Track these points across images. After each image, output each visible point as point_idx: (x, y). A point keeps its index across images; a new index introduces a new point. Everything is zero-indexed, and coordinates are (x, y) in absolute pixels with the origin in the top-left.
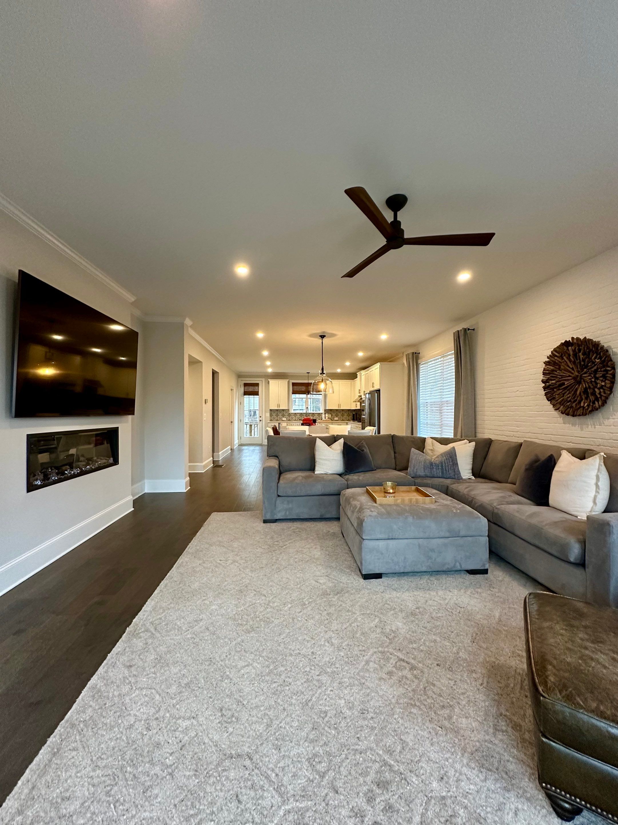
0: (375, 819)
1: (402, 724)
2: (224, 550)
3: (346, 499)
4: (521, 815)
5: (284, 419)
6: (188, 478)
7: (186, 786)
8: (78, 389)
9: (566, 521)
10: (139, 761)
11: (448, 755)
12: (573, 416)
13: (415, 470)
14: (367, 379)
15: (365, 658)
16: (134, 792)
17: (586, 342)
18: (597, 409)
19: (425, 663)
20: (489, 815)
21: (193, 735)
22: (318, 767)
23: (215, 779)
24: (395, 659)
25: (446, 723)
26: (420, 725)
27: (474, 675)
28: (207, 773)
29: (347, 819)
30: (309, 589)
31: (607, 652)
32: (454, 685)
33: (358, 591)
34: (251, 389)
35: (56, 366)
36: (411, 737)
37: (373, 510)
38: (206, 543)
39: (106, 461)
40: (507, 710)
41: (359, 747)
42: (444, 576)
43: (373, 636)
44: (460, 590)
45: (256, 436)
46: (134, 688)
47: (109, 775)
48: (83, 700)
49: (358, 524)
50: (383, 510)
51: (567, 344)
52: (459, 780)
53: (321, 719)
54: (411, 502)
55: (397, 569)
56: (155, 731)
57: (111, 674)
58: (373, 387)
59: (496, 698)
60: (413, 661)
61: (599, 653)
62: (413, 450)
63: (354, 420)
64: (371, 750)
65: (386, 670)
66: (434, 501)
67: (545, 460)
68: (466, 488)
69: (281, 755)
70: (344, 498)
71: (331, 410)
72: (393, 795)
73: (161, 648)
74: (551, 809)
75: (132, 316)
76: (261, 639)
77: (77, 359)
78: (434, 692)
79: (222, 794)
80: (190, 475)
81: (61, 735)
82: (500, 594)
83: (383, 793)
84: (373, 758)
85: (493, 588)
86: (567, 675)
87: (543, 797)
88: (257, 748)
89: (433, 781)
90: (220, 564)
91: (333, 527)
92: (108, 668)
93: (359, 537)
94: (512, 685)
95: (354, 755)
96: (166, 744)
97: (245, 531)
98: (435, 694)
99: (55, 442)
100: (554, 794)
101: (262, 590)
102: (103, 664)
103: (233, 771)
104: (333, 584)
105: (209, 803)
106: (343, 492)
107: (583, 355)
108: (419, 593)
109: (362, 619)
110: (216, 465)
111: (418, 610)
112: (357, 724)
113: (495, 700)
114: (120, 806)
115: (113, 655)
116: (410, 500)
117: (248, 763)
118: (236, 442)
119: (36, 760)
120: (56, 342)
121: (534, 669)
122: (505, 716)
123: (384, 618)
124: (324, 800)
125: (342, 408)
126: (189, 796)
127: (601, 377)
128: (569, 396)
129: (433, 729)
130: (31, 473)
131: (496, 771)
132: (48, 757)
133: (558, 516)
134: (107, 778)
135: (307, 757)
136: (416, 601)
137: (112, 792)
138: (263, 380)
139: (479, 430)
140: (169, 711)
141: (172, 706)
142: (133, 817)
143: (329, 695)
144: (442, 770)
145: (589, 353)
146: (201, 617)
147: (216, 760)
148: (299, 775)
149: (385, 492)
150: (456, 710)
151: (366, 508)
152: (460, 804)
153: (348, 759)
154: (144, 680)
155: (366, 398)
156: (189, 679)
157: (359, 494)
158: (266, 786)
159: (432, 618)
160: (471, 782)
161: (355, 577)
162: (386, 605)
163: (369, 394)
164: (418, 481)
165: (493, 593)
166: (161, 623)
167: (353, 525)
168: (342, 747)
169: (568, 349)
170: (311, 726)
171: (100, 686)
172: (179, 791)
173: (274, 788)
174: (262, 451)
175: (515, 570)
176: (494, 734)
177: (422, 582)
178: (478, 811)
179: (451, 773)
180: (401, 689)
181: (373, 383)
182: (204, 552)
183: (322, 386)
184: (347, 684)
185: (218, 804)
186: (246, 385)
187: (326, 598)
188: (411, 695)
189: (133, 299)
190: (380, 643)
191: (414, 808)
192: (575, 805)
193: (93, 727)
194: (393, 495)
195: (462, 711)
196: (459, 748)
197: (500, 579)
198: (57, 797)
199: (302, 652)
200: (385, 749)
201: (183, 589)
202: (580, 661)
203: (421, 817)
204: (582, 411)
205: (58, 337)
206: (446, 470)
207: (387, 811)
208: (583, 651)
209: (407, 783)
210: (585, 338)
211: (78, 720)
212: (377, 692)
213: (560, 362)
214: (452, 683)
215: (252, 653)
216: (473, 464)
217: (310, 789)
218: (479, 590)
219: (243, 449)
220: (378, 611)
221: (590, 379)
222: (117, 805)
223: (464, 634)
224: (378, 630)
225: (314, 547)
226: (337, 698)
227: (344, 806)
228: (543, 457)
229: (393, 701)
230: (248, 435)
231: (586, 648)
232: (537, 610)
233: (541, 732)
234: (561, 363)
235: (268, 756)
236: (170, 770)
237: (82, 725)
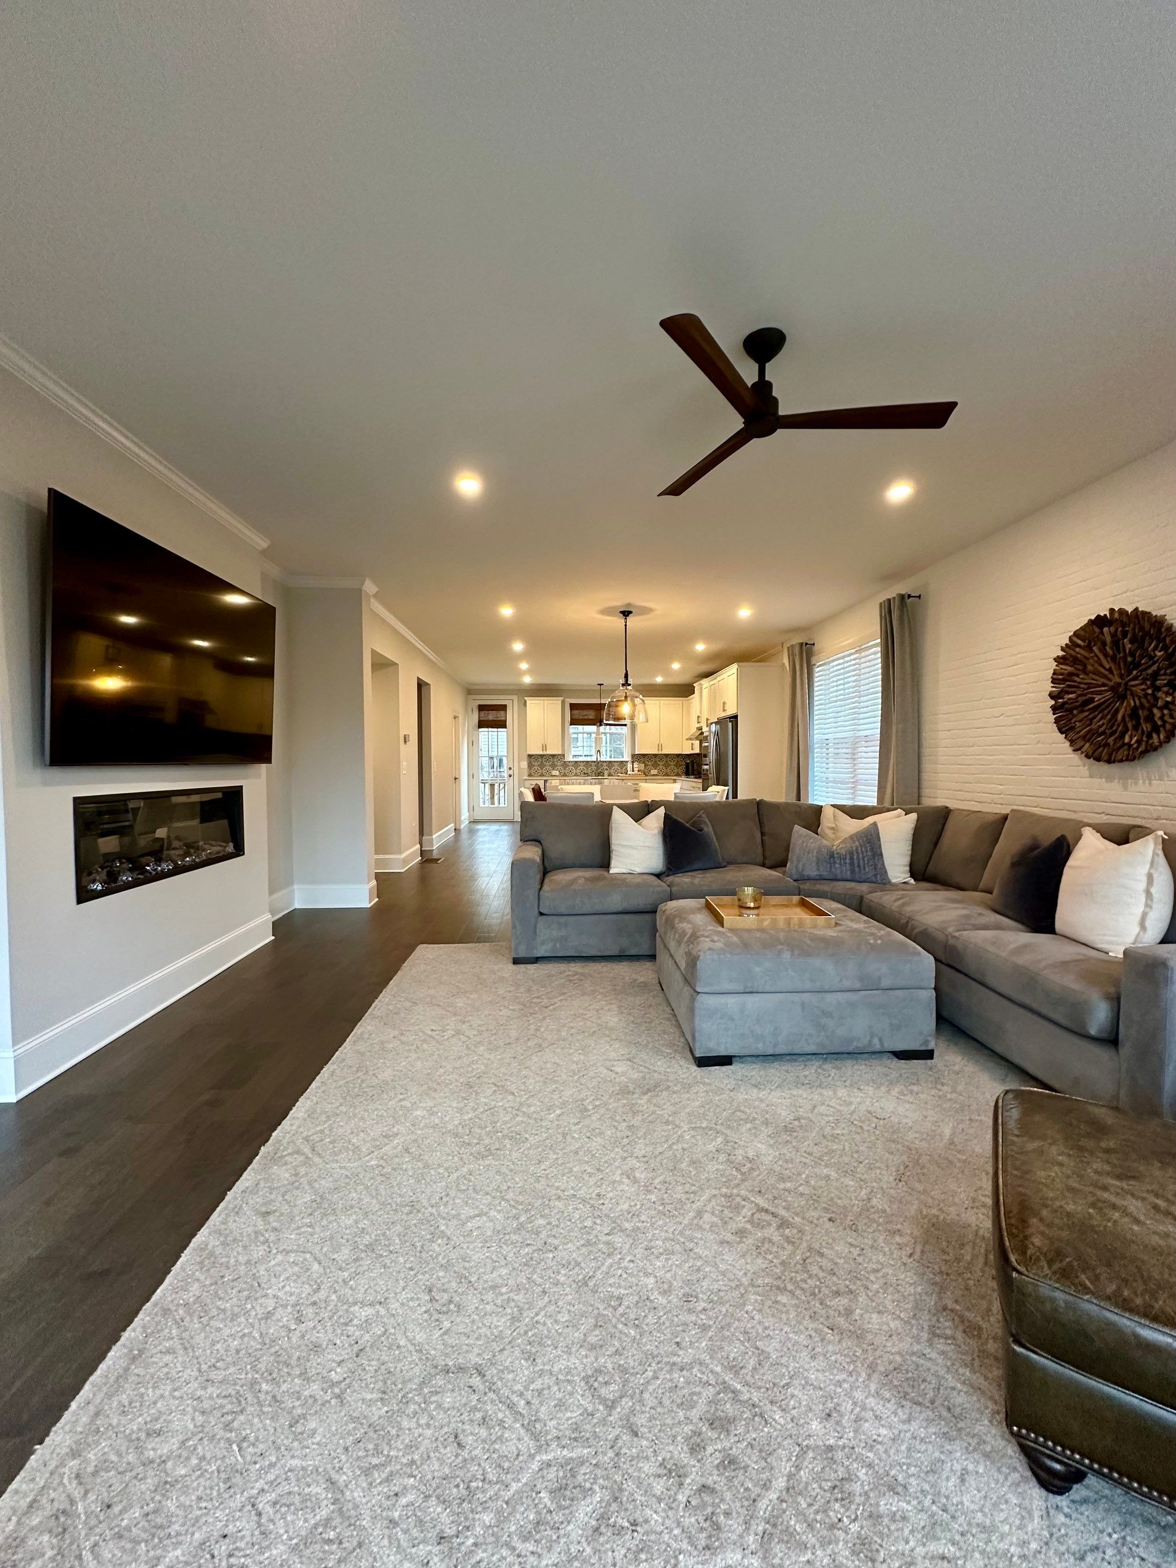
0: (704, 1479)
1: (760, 1323)
2: (440, 1011)
3: (667, 920)
4: (973, 1482)
5: (555, 773)
6: (374, 883)
7: (365, 1417)
8: (170, 716)
9: (1088, 959)
10: (282, 1373)
11: (841, 1376)
12: (1109, 762)
13: (800, 866)
14: (714, 695)
15: (694, 1206)
16: (273, 1425)
17: (1139, 617)
18: (1155, 749)
19: (807, 1215)
20: (913, 1481)
21: (379, 1332)
22: (603, 1391)
23: (416, 1407)
24: (751, 1209)
25: (841, 1321)
26: (793, 1323)
27: (898, 1239)
28: (403, 1397)
29: (652, 1479)
30: (595, 1083)
31: (1144, 1195)
32: (859, 1255)
33: (687, 1087)
34: (491, 716)
35: (125, 673)
36: (775, 1344)
37: (716, 938)
38: (407, 999)
39: (220, 849)
40: (956, 1301)
41: (680, 1359)
42: (849, 1063)
43: (712, 1167)
44: (879, 1088)
45: (502, 805)
46: (274, 1251)
47: (230, 1395)
48: (183, 1269)
49: (687, 964)
50: (735, 939)
51: (1099, 621)
52: (861, 1420)
53: (610, 1309)
54: (789, 924)
55: (760, 1048)
56: (311, 1324)
57: (231, 1225)
58: (724, 710)
59: (937, 1279)
60: (783, 1212)
61: (1129, 1196)
62: (797, 828)
63: (687, 774)
64: (701, 1364)
65: (733, 1226)
66: (833, 922)
67: (1050, 846)
68: (897, 900)
69: (537, 1369)
70: (664, 918)
71: (644, 755)
72: (739, 1441)
73: (323, 1182)
74: (1029, 1474)
75: (264, 577)
76: (504, 1169)
77: (166, 661)
78: (821, 1267)
79: (429, 1433)
80: (378, 876)
81: (144, 1328)
82: (953, 1096)
83: (719, 1437)
84: (705, 1378)
85: (943, 1084)
86: (1065, 1234)
87: (1015, 1453)
88: (494, 1356)
89: (811, 1420)
90: (431, 1036)
91: (643, 972)
92: (228, 1215)
93: (689, 988)
94: (968, 1258)
95: (670, 1372)
96: (330, 1347)
97: (479, 978)
98: (823, 1271)
99: (130, 816)
100: (1032, 1444)
101: (508, 1083)
102: (219, 1209)
103: (449, 1395)
104: (641, 1075)
105: (407, 1446)
106: (662, 907)
107: (1131, 642)
108: (800, 1092)
109: (693, 1137)
110: (427, 859)
111: (796, 1123)
112: (676, 1319)
113: (935, 1284)
114: (249, 1447)
115: (236, 1193)
116: (788, 922)
117: (476, 1381)
118: (465, 816)
119: (102, 1367)
120: (126, 628)
121: (1004, 1224)
122: (952, 1310)
123: (733, 1136)
124: (612, 1447)
125: (665, 752)
126: (371, 1434)
127: (1165, 685)
128: (1101, 723)
129: (816, 1331)
130: (83, 869)
131: (928, 1405)
132: (123, 1363)
133: (1069, 951)
134: (225, 1401)
135: (583, 1374)
136: (795, 1106)
137: (236, 1424)
138: (515, 698)
139: (926, 791)
140: (335, 1292)
141: (342, 1284)
142: (272, 1465)
143: (626, 1268)
144: (829, 1401)
145: (1143, 638)
146: (395, 1129)
147: (419, 1376)
148: (567, 1404)
149: (741, 907)
150: (861, 1299)
151: (703, 936)
152: (860, 1459)
153: (657, 1378)
154: (292, 1237)
155: (710, 731)
156: (373, 1237)
157: (693, 911)
158: (509, 1422)
159: (824, 1136)
160: (883, 1422)
161: (682, 1062)
162: (738, 1113)
163: (716, 723)
164: (806, 886)
165: (941, 1093)
166: (322, 1140)
167: (679, 968)
168: (647, 1358)
169: (1102, 633)
170: (591, 1321)
171: (214, 1247)
172: (354, 1425)
173: (523, 1425)
174: (514, 831)
175: (986, 1051)
176: (930, 1343)
177: (807, 1073)
178: (893, 1473)
179: (847, 1406)
180: (759, 1261)
181: (724, 703)
182: (403, 1015)
183: (625, 709)
184: (661, 1250)
185: (422, 1449)
186: (482, 708)
187: (627, 1099)
188: (778, 1271)
189: (263, 544)
190: (724, 1180)
191: (775, 1464)
192: (1071, 1466)
193: (202, 1314)
194: (755, 912)
195: (872, 1301)
196: (863, 1365)
197: (956, 1068)
198: (140, 1430)
199: (578, 1195)
200: (726, 1364)
201: (363, 1081)
202: (1091, 1210)
203: (788, 1481)
204: (1126, 753)
205: (128, 620)
206: (859, 866)
207: (725, 1469)
208: (1099, 1193)
209: (763, 1423)
210: (1137, 609)
211: (176, 1302)
212: (716, 1265)
213: (1085, 657)
214: (856, 1252)
215: (487, 1194)
216: (912, 856)
217: (588, 1427)
218: (915, 1088)
219: (478, 830)
220: (722, 1124)
221: (1143, 690)
222: (245, 1445)
223: (883, 1166)
224: (722, 1157)
225: (607, 1008)
226: (641, 1274)
227: (647, 1458)
228: (1047, 840)
229: (745, 1281)
230: (487, 804)
231: (1105, 1188)
232: (1019, 1121)
233: (1013, 1335)
234: (1087, 659)
235: (513, 1371)
236: (337, 1390)
237: (181, 1312)
